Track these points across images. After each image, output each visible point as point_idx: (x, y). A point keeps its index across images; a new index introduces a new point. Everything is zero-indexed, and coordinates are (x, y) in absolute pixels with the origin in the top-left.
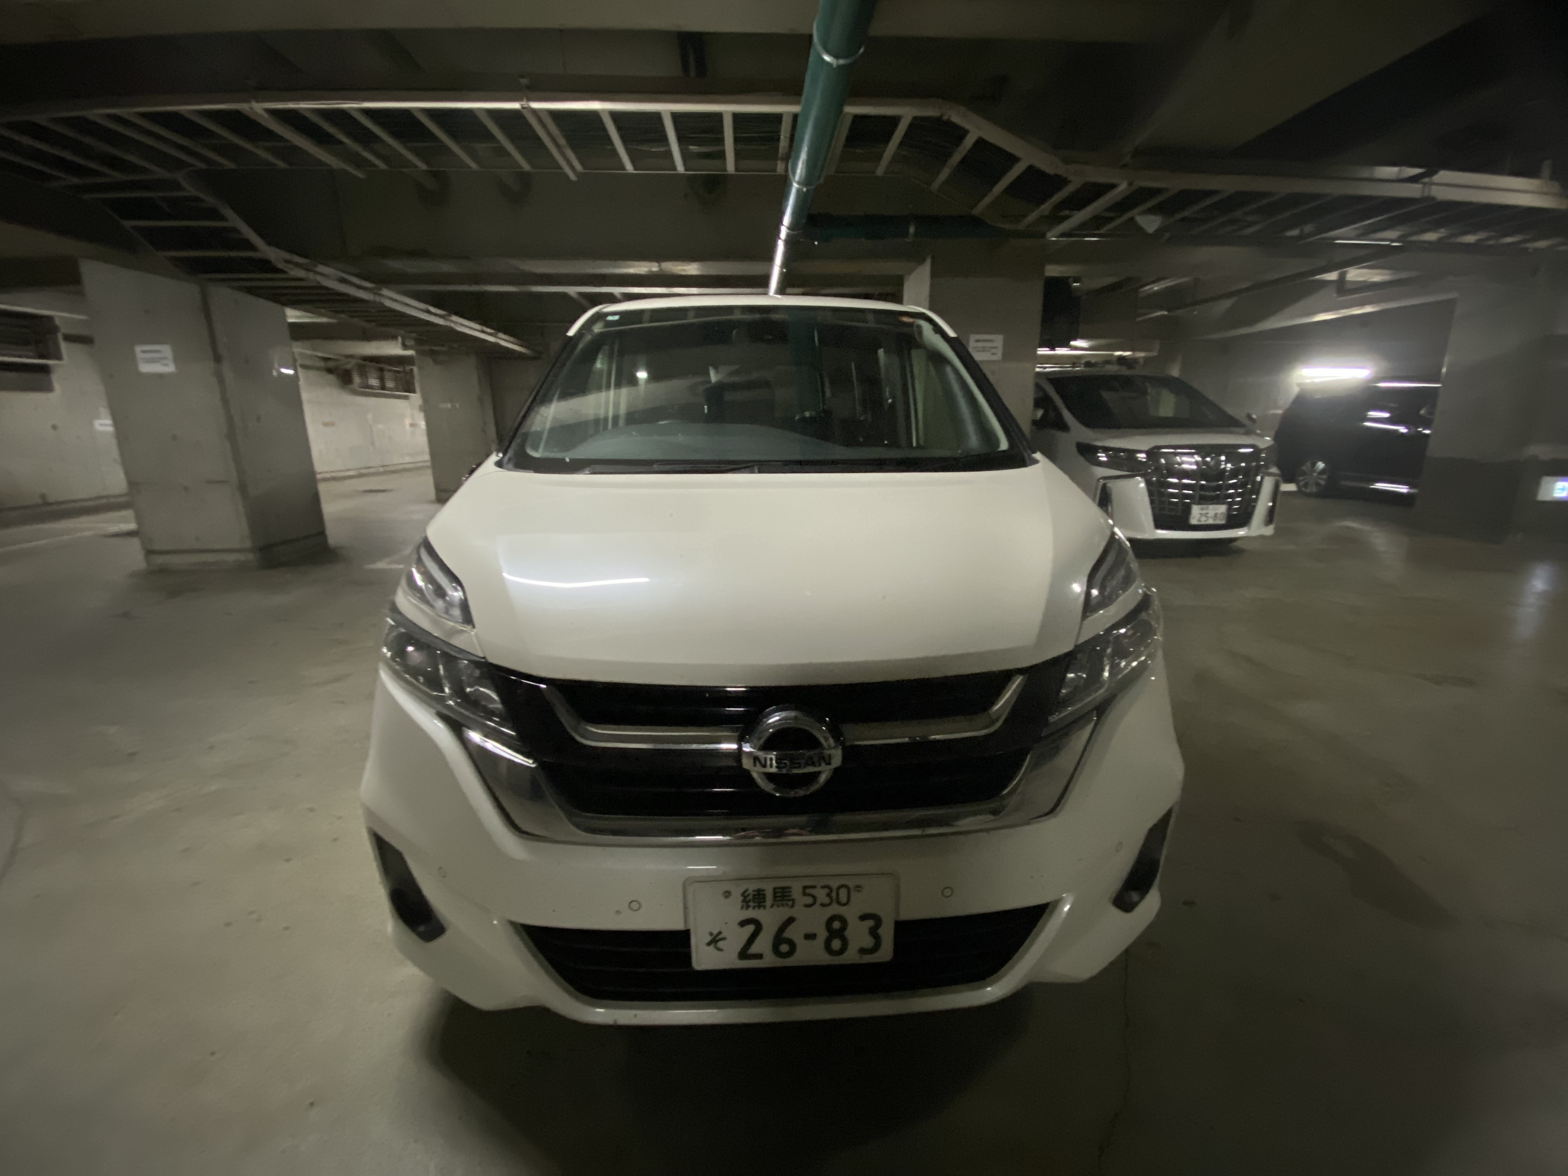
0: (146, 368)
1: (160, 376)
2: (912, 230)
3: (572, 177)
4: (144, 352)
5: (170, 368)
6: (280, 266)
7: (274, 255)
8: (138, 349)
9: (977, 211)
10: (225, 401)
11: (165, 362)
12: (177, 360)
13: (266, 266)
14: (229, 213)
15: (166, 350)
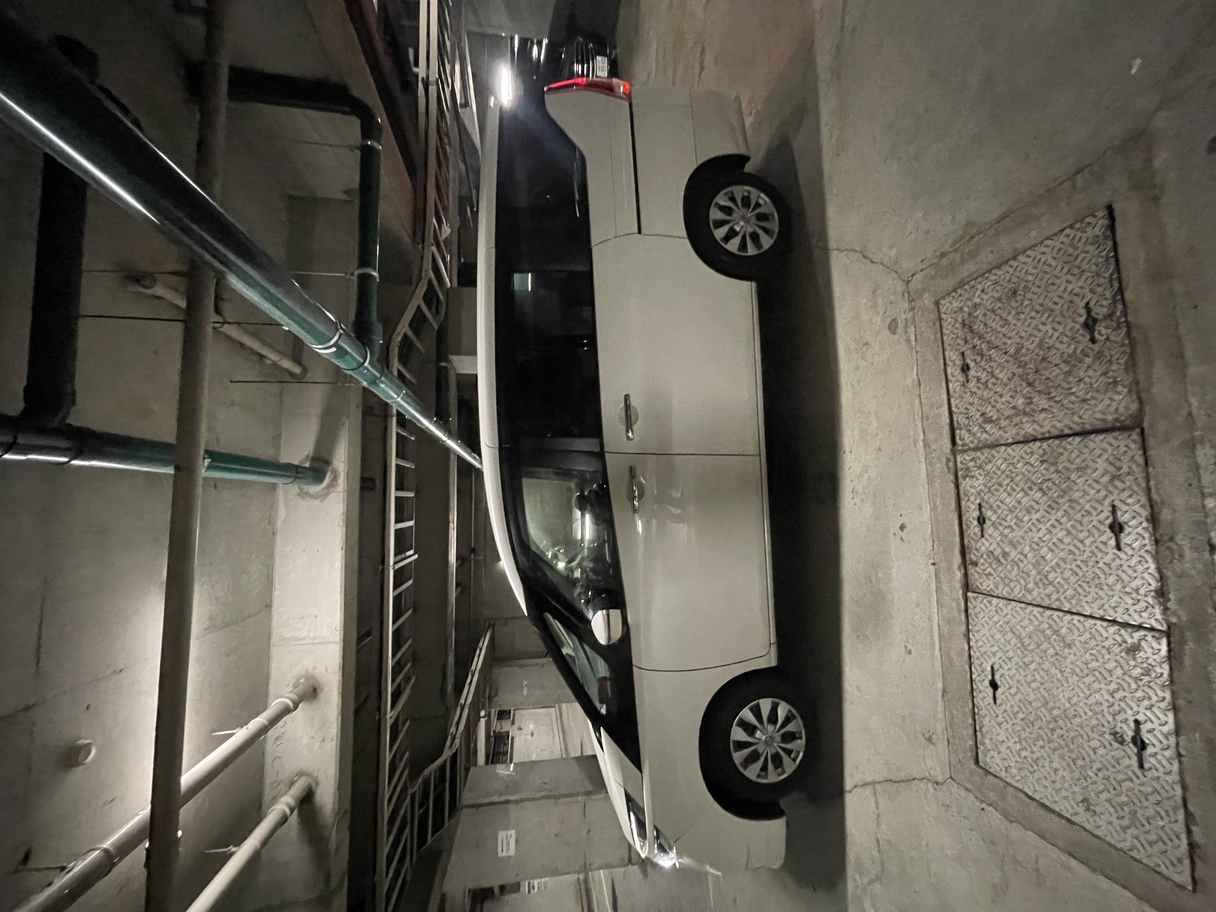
0: (512, 852)
1: (517, 841)
2: (443, 364)
3: (416, 556)
4: (502, 850)
5: (513, 832)
6: (454, 751)
7: (447, 753)
8: (500, 854)
9: (436, 327)
10: (534, 799)
11: (509, 837)
12: (507, 828)
13: (454, 760)
14: (426, 772)
15: (502, 835)
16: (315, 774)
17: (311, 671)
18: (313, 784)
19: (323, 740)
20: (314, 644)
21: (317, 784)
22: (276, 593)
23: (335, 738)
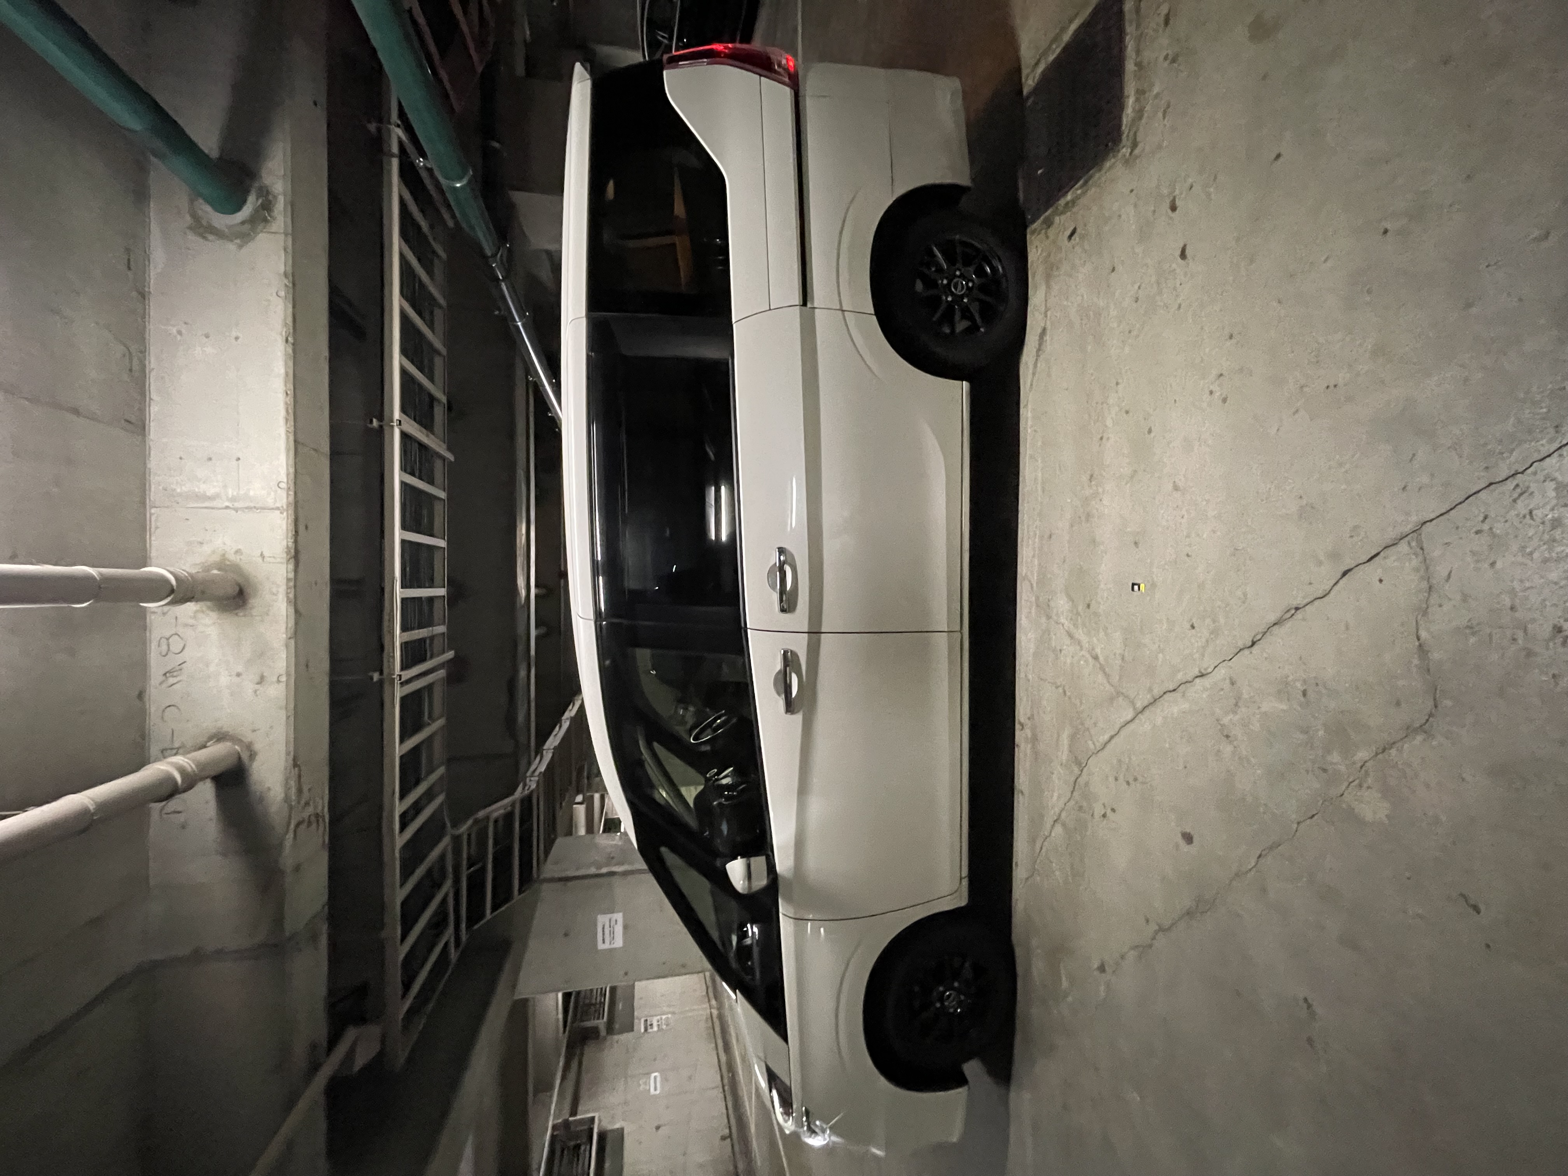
0: (619, 943)
1: (626, 927)
3: (450, 456)
4: (604, 942)
5: (619, 916)
6: (527, 792)
7: (516, 796)
8: (601, 946)
11: (613, 923)
12: (609, 910)
15: (602, 920)
16: (249, 737)
17: (232, 557)
18: (245, 757)
19: (262, 680)
20: (236, 510)
21: (253, 755)
23: (284, 679)
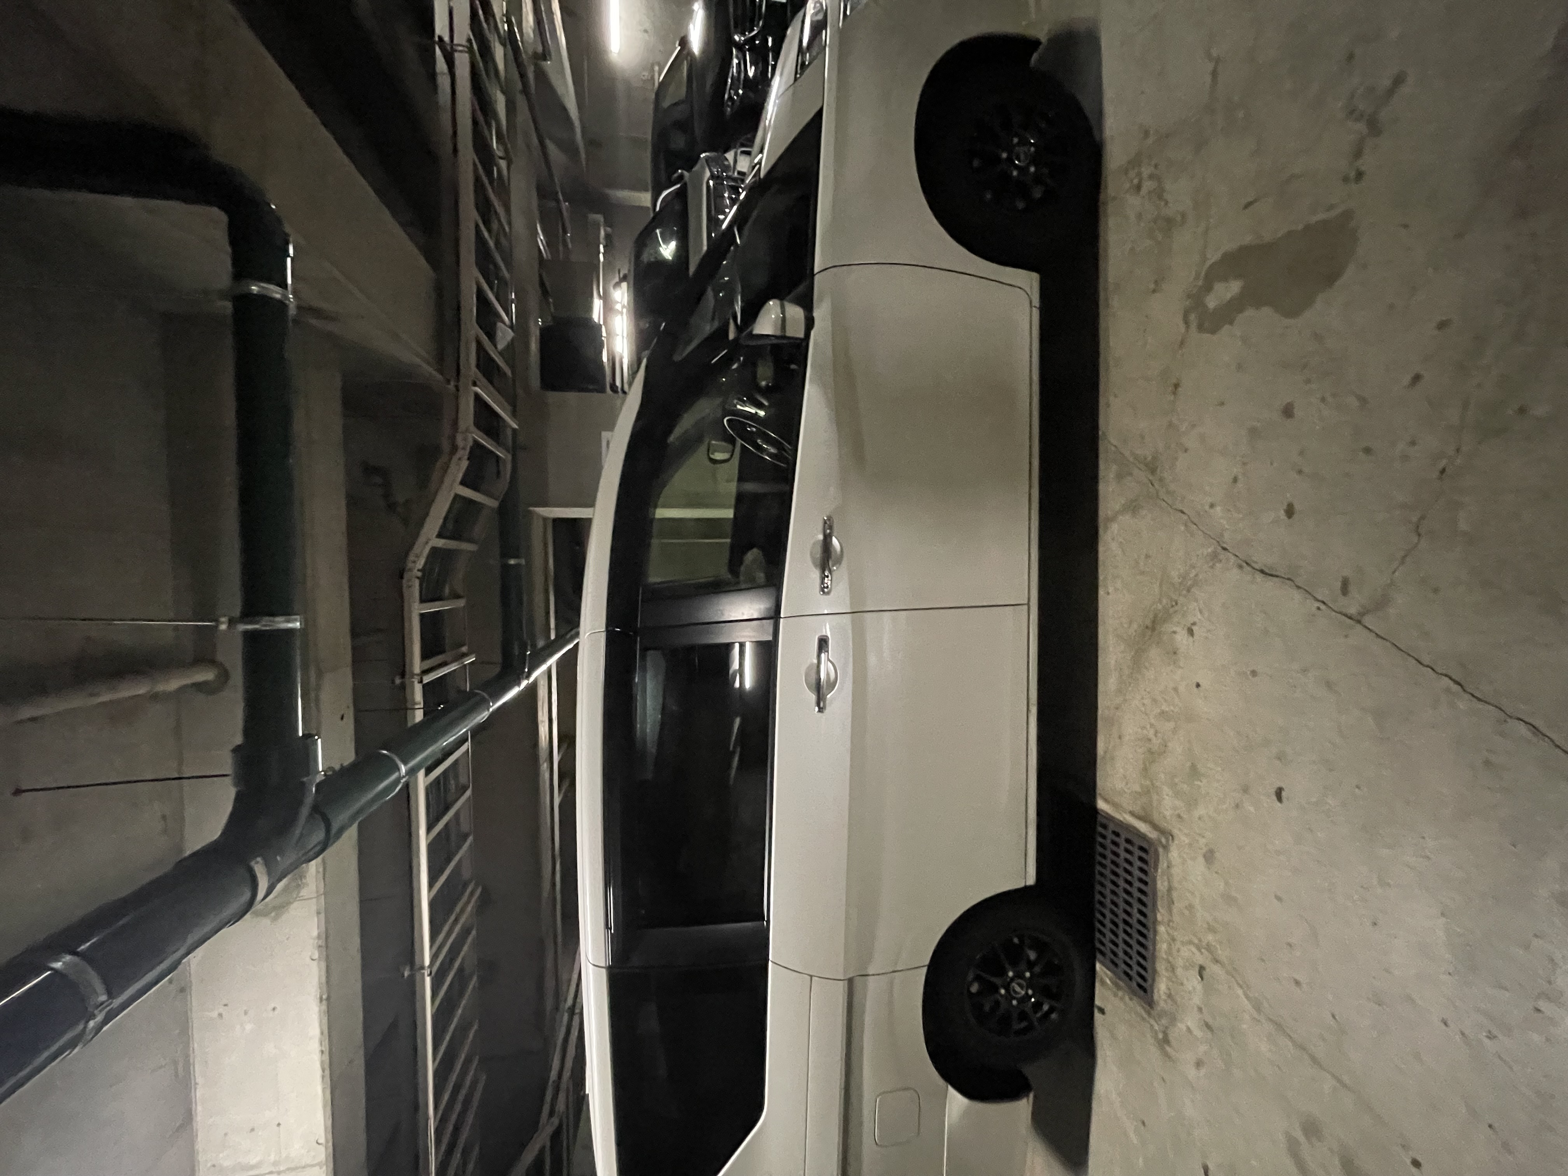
2: (512, 562)
9: (495, 504)
13: (556, 1136)
22: (199, 1093)
